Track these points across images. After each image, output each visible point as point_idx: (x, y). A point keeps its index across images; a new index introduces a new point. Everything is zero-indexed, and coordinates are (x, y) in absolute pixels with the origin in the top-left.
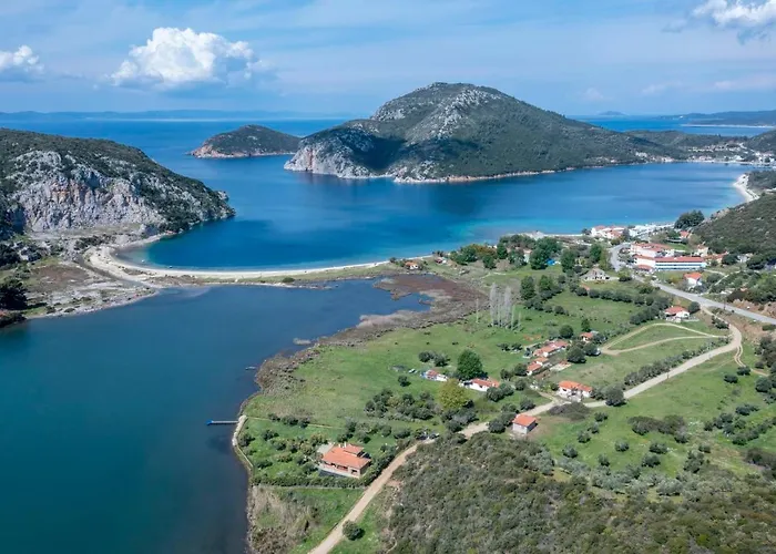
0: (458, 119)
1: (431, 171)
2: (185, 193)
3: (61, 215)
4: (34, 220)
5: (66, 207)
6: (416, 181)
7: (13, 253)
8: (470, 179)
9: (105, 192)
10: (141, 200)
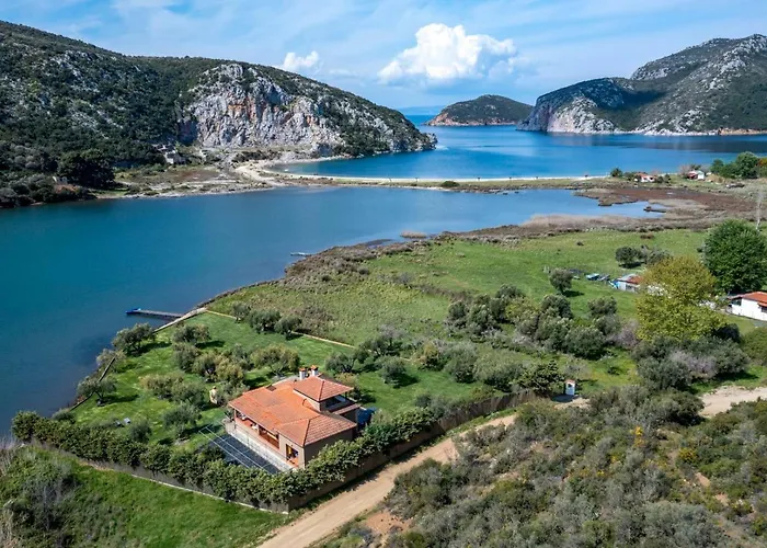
0: (740, 67)
1: (697, 122)
2: (377, 120)
3: (235, 132)
4: (206, 134)
5: (241, 123)
6: (675, 134)
7: (157, 155)
8: (751, 132)
9: (284, 110)
10: (323, 121)
